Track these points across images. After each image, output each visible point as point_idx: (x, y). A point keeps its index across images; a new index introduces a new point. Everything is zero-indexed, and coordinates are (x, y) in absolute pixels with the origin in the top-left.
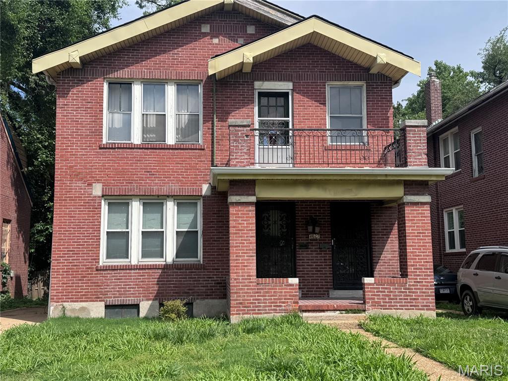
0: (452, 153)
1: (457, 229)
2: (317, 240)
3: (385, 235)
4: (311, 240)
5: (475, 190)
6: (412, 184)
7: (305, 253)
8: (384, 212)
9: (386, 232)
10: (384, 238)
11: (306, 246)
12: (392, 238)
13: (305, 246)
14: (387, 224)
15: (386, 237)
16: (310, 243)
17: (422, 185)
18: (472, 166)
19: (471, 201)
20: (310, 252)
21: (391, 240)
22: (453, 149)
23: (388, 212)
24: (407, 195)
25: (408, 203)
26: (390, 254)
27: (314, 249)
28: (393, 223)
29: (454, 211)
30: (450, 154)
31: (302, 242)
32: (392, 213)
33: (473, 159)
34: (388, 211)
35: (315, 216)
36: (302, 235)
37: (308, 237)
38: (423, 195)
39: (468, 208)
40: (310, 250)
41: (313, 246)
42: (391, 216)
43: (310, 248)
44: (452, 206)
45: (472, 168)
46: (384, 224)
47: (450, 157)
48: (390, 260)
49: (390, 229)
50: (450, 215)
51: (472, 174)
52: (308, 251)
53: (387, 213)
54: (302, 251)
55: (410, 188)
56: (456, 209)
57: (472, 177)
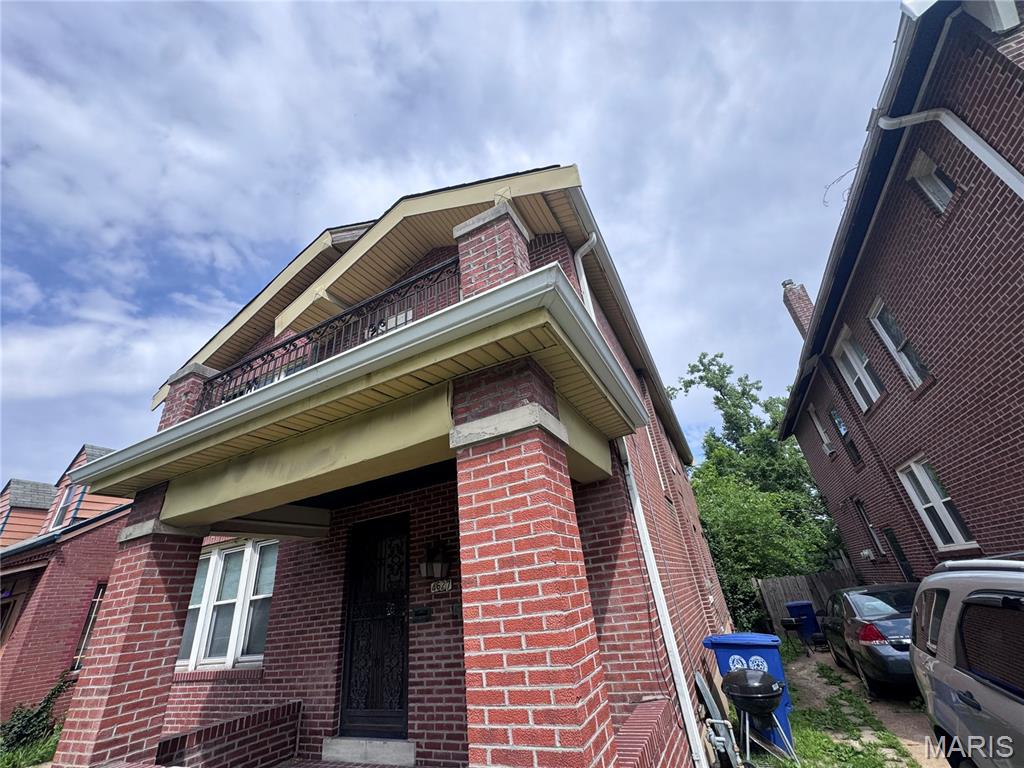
0: (861, 371)
1: (938, 502)
2: (446, 595)
3: (602, 560)
4: (437, 596)
5: (929, 414)
6: (478, 384)
7: (424, 631)
8: (589, 497)
9: (604, 552)
10: (599, 568)
11: (425, 613)
12: (623, 565)
13: (424, 615)
14: (603, 529)
15: (607, 567)
16: (435, 604)
17: (508, 374)
18: (901, 373)
19: (933, 438)
20: (433, 630)
21: (620, 575)
22: (860, 364)
23: (599, 495)
24: (465, 420)
25: (466, 447)
26: (624, 618)
27: (441, 621)
28: (618, 521)
29: (914, 467)
30: (860, 375)
31: (420, 602)
32: (610, 496)
33: (898, 360)
34: (598, 492)
35: (443, 536)
36: (420, 585)
37: (429, 590)
38: (513, 405)
39: (935, 453)
40: (434, 623)
41: (441, 611)
42: (610, 504)
43: (434, 619)
44: (905, 460)
45: (902, 377)
46: (594, 530)
47: (862, 378)
48: (627, 637)
49: (613, 542)
50: (912, 476)
51: (910, 386)
52: (430, 626)
53: (598, 499)
54: (419, 628)
55: (473, 397)
56: (916, 462)
57: (912, 390)
